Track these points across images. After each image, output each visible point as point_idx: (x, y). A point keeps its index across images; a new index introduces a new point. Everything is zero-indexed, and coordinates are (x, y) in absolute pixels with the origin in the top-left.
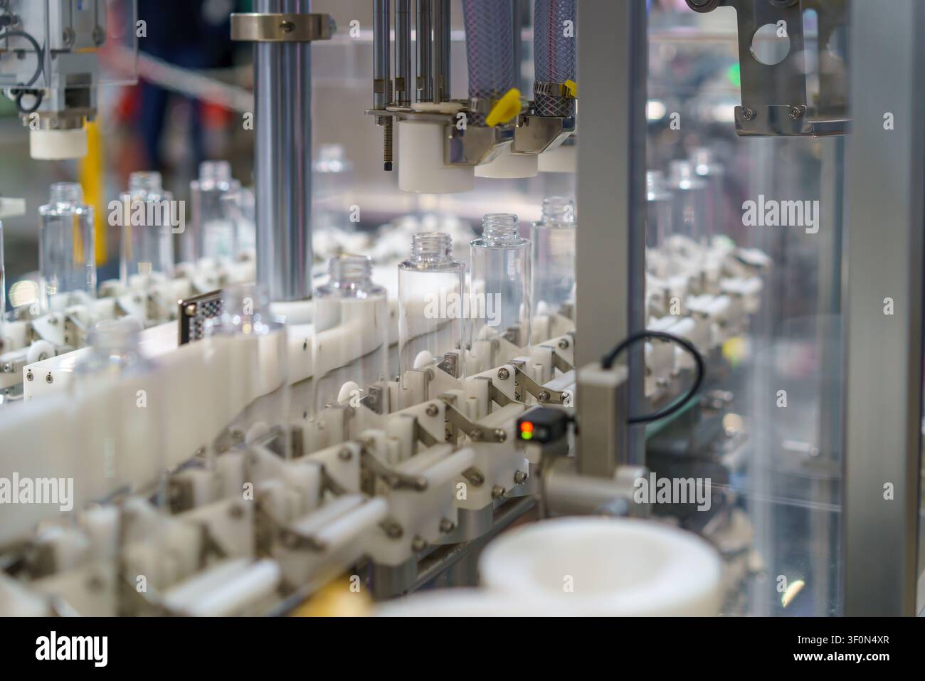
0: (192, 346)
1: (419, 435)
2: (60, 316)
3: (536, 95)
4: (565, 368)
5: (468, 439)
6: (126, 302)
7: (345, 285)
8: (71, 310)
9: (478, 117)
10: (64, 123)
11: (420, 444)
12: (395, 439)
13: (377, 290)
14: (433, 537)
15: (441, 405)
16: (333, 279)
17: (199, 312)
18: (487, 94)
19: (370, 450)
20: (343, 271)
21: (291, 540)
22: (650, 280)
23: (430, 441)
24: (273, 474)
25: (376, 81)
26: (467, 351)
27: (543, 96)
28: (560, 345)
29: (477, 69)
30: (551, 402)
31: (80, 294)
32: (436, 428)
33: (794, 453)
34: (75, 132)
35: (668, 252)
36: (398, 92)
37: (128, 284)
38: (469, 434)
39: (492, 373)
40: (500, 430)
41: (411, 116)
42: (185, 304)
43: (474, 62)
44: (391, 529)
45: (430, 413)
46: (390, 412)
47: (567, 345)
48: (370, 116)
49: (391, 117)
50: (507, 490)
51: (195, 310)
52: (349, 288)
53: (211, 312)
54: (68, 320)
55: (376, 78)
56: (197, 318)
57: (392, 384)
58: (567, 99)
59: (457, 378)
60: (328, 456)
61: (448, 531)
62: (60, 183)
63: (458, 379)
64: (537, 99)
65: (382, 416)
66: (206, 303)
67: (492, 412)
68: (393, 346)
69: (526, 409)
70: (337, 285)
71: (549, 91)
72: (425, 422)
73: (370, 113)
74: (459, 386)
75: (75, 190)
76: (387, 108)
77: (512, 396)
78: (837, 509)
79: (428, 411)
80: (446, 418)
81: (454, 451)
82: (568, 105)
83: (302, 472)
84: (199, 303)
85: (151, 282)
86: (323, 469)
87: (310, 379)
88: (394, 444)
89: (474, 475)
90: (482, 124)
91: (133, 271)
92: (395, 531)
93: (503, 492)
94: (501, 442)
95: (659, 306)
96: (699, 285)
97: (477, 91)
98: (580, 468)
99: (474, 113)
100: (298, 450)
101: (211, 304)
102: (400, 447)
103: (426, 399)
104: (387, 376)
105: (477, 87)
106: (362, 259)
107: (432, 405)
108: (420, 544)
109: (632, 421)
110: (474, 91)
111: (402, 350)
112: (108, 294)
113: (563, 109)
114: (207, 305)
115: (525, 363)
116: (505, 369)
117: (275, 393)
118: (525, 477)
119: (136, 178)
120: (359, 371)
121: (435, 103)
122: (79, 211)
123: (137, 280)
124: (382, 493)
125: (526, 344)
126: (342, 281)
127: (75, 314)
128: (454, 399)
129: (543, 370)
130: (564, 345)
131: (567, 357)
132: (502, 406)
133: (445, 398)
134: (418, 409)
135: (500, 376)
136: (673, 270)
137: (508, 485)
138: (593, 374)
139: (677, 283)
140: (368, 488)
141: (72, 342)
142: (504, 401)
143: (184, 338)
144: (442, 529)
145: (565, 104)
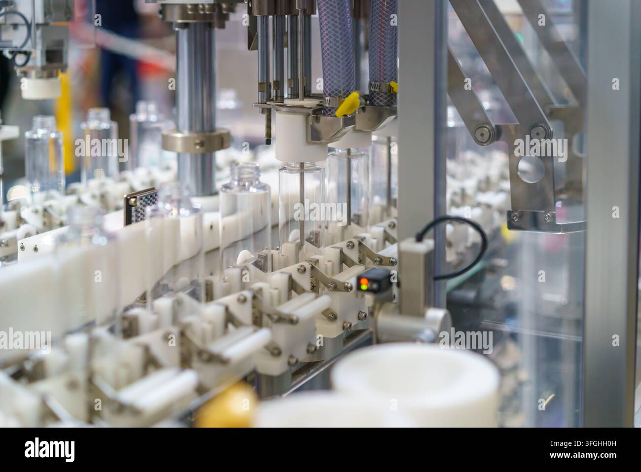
0: (134, 226)
1: (293, 286)
2: (40, 208)
3: (371, 91)
4: (393, 241)
5: (326, 289)
6: (86, 198)
7: (241, 184)
8: (47, 203)
9: (330, 110)
10: (45, 73)
11: (293, 292)
12: (276, 289)
13: (264, 187)
14: (302, 356)
15: (308, 266)
16: (233, 179)
17: (138, 204)
18: (336, 94)
19: (259, 296)
20: (240, 174)
21: (205, 356)
22: (449, 180)
23: (300, 291)
24: (193, 312)
25: (260, 84)
26: (326, 230)
27: (375, 92)
28: (390, 226)
29: (329, 77)
30: (383, 265)
31: (54, 193)
32: (304, 281)
33: (551, 303)
34: (52, 80)
35: (464, 162)
36: (275, 91)
37: (87, 186)
38: (327, 286)
39: (343, 245)
40: (348, 283)
41: (284, 109)
42: (129, 197)
43: (327, 72)
44: (274, 351)
45: (300, 271)
46: (272, 271)
47: (394, 226)
48: (255, 108)
49: (270, 109)
50: (353, 325)
51: (135, 202)
52: (244, 185)
53: (146, 203)
54: (45, 210)
55: (260, 82)
56: (137, 207)
57: (274, 252)
58: (392, 94)
59: (319, 247)
60: (230, 300)
61: (312, 353)
62: (40, 116)
63: (320, 249)
64: (371, 94)
65: (267, 273)
66: (143, 196)
67: (342, 271)
68: (275, 226)
69: (366, 269)
70: (236, 183)
71: (379, 89)
72: (297, 277)
73: (255, 106)
74: (321, 253)
75: (50, 120)
76: (268, 103)
77: (356, 259)
78: (579, 339)
79: (298, 270)
80: (311, 275)
81: (317, 297)
82: (392, 98)
83: (212, 311)
84: (138, 197)
85: (102, 185)
86: (227, 309)
87: (218, 249)
88: (275, 292)
89: (329, 314)
90: (333, 115)
91: (91, 176)
92: (276, 352)
93: (350, 326)
94: (348, 291)
95: (458, 199)
96: (485, 185)
97: (329, 92)
98: (401, 310)
99: (327, 107)
100: (210, 297)
101: (146, 198)
102: (280, 294)
103: (297, 262)
104: (270, 246)
105: (330, 89)
106: (254, 166)
107: (302, 266)
108: (293, 361)
109: (437, 278)
110: (327, 92)
111: (281, 229)
112: (73, 192)
113: (389, 101)
114: (144, 198)
115: (365, 238)
116: (351, 242)
117: (193, 258)
118: (365, 316)
119: (93, 112)
120: (251, 243)
121: (300, 100)
122: (53, 135)
123: (94, 184)
124: (267, 326)
125: (366, 225)
126: (240, 180)
127: (50, 206)
128: (317, 261)
129: (378, 243)
130: (393, 226)
131: (393, 233)
132: (350, 267)
133: (311, 261)
134: (292, 269)
135: (348, 246)
136: (467, 175)
137: (354, 321)
138: (410, 245)
139: (470, 185)
140: (258, 322)
141: (48, 225)
142: (351, 264)
143: (128, 221)
144: (308, 351)
145: (390, 97)
